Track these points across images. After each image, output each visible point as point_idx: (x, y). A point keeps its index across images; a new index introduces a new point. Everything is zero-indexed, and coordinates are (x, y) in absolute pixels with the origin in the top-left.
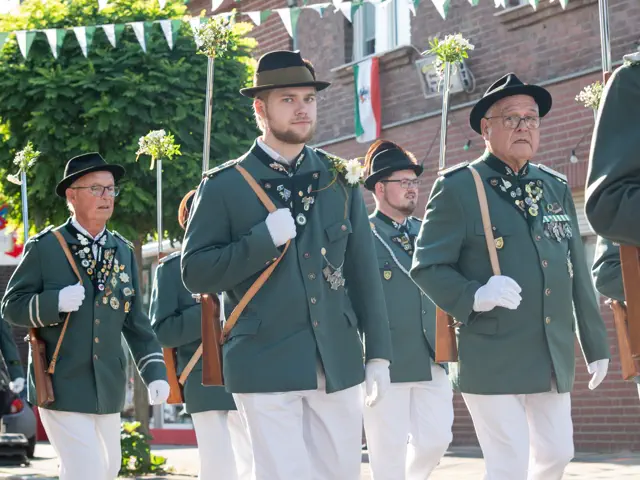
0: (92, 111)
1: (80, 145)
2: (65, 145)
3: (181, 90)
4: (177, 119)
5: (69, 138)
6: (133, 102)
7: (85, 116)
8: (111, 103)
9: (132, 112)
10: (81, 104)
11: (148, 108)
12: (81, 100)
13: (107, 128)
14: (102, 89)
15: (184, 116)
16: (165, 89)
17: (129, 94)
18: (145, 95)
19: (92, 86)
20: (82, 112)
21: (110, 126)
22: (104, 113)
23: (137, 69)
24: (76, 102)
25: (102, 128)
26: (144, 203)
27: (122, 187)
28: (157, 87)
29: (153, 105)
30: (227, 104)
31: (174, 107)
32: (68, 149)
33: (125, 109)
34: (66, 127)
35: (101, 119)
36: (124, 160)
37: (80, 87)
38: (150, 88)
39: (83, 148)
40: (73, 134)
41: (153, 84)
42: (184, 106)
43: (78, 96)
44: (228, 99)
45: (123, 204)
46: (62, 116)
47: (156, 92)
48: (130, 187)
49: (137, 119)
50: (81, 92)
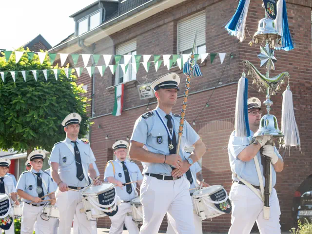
0: (14, 102)
1: (10, 113)
2: (4, 113)
3: (48, 93)
4: (46, 105)
5: (6, 110)
6: (30, 98)
7: (11, 103)
8: (22, 98)
9: (30, 102)
10: (11, 98)
12: (10, 96)
13: (19, 108)
14: (19, 93)
15: (49, 103)
16: (42, 94)
17: (28, 95)
18: (35, 96)
19: (14, 92)
20: (11, 101)
21: (21, 107)
22: (19, 102)
23: (33, 85)
24: (9, 97)
25: (18, 108)
26: (32, 136)
27: (24, 129)
28: (39, 93)
29: (37, 99)
30: (66, 99)
31: (45, 100)
32: (5, 115)
33: (27, 100)
34: (5, 106)
35: (18, 104)
36: (26, 120)
37: (11, 91)
38: (37, 93)
39: (11, 114)
40: (8, 109)
42: (49, 100)
43: (9, 95)
44: (66, 98)
45: (24, 136)
46: (4, 102)
47: (39, 95)
48: (28, 129)
49: (31, 105)
50: (10, 94)
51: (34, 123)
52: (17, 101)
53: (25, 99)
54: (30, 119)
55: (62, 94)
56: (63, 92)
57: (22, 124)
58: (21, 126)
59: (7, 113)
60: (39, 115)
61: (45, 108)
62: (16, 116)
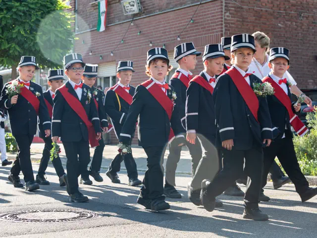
3: (33, 9)
4: (33, 20)
6: (15, 13)
8: (7, 13)
9: (14, 17)
11: (21, 16)
13: (5, 23)
14: (4, 7)
15: (35, 19)
16: (28, 9)
17: (14, 10)
18: (20, 11)
26: (18, 51)
28: (25, 8)
29: (23, 14)
31: (30, 15)
33: (12, 15)
35: (3, 19)
36: (12, 35)
38: (22, 8)
41: (23, 7)
42: (34, 15)
45: (11, 52)
47: (24, 10)
48: (14, 45)
49: (17, 20)
51: (19, 38)
52: (3, 16)
53: (10, 14)
54: (16, 35)
55: (47, 10)
56: (48, 8)
57: (7, 40)
58: (6, 42)
60: (24, 30)
61: (30, 23)
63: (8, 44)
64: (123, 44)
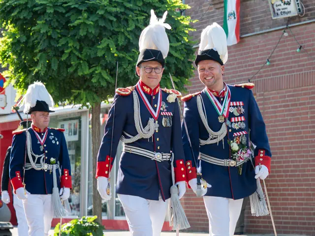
0: (77, 22)
1: (67, 43)
3: (131, 10)
4: (129, 29)
5: (61, 38)
6: (102, 17)
7: (72, 25)
8: (88, 17)
9: (102, 24)
10: (69, 17)
11: (111, 21)
12: (69, 14)
13: (85, 33)
14: (83, 8)
15: (133, 27)
16: (123, 10)
17: (101, 12)
18: (110, 13)
20: (70, 22)
21: (87, 31)
22: (84, 23)
24: (66, 15)
25: (82, 33)
26: (106, 80)
28: (118, 9)
29: (115, 20)
31: (127, 20)
32: (60, 45)
33: (97, 22)
34: (58, 31)
35: (82, 27)
36: (96, 53)
38: (114, 10)
39: (69, 45)
40: (63, 36)
41: (115, 7)
42: (133, 20)
43: (67, 12)
45: (94, 80)
46: (56, 24)
47: (117, 12)
48: (99, 70)
49: (105, 28)
50: (69, 9)
53: (94, 18)
54: (103, 52)
57: (88, 62)
58: (87, 64)
59: (62, 42)
60: (117, 45)
61: (126, 34)
62: (78, 48)
63: (90, 68)
64: (269, 66)
